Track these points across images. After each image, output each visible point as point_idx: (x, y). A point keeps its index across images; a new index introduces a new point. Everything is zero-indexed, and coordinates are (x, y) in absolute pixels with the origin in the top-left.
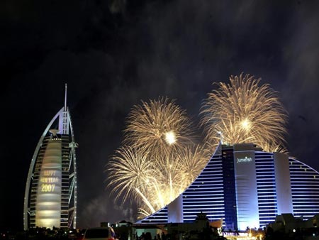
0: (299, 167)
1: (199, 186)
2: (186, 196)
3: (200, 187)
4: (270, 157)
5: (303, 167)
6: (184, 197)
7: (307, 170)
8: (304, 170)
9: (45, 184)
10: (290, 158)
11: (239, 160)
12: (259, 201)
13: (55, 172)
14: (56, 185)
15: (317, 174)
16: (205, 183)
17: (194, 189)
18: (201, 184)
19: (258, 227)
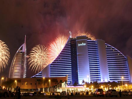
0: (110, 48)
4: (95, 43)
6: (51, 66)
9: (15, 69)
10: (106, 44)
11: (79, 45)
12: (90, 68)
14: (19, 70)
15: (119, 53)
16: (62, 59)
17: (56, 62)
18: (60, 59)
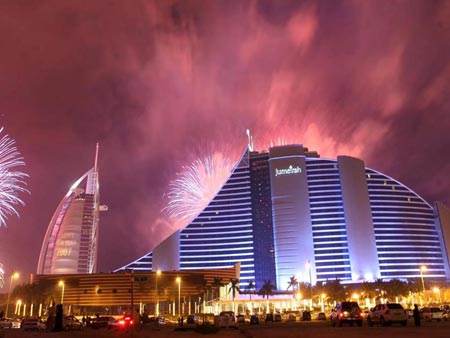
1: (210, 217)
2: (187, 235)
3: (213, 220)
4: (332, 167)
5: (388, 182)
6: (183, 237)
7: (396, 188)
8: (391, 188)
10: (367, 168)
11: (279, 172)
12: (315, 241)
13: (73, 234)
14: (73, 248)
15: (412, 194)
16: (220, 214)
17: (202, 223)
19: (314, 284)
